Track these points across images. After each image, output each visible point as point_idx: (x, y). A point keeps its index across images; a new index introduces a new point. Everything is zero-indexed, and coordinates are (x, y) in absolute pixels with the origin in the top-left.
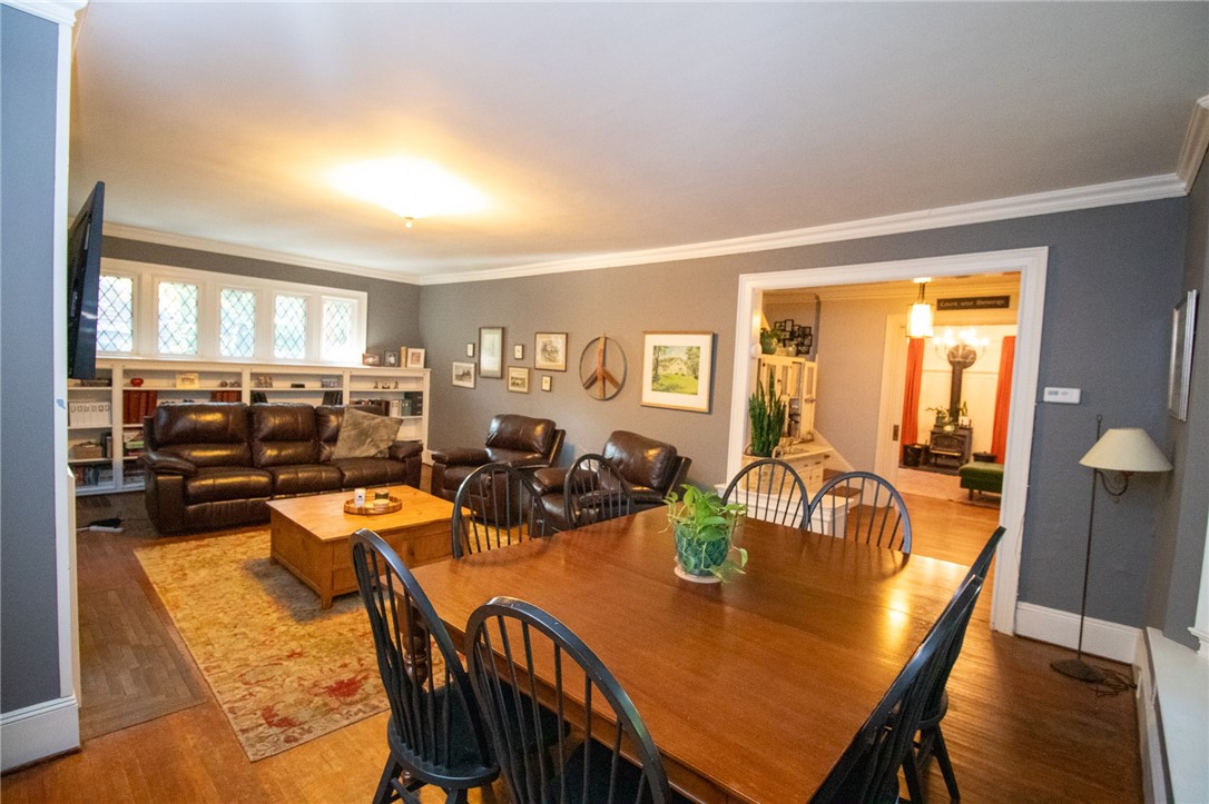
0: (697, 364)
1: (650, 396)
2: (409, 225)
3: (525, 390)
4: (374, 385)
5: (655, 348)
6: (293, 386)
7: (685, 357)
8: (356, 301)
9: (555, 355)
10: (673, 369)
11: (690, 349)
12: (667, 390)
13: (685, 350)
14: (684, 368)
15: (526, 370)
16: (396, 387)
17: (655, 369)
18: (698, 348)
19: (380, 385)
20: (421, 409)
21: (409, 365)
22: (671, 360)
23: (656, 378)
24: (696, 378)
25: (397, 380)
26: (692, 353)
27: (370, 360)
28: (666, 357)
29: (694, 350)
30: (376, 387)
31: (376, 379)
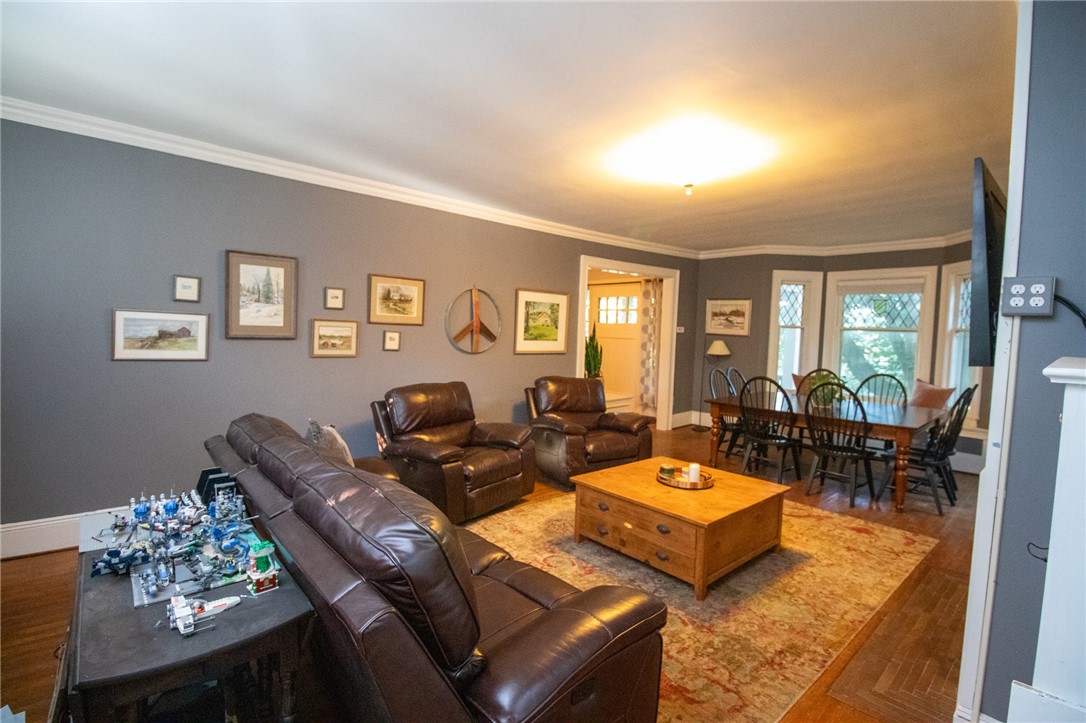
0: (557, 317)
1: (523, 345)
3: (352, 352)
5: (527, 303)
7: (549, 312)
9: (406, 306)
10: (541, 320)
11: (552, 305)
12: (536, 338)
13: (548, 307)
14: (549, 321)
15: (354, 325)
17: (527, 321)
18: (558, 305)
22: (540, 313)
23: (527, 329)
24: (557, 328)
26: (554, 308)
28: (535, 311)
29: (555, 307)
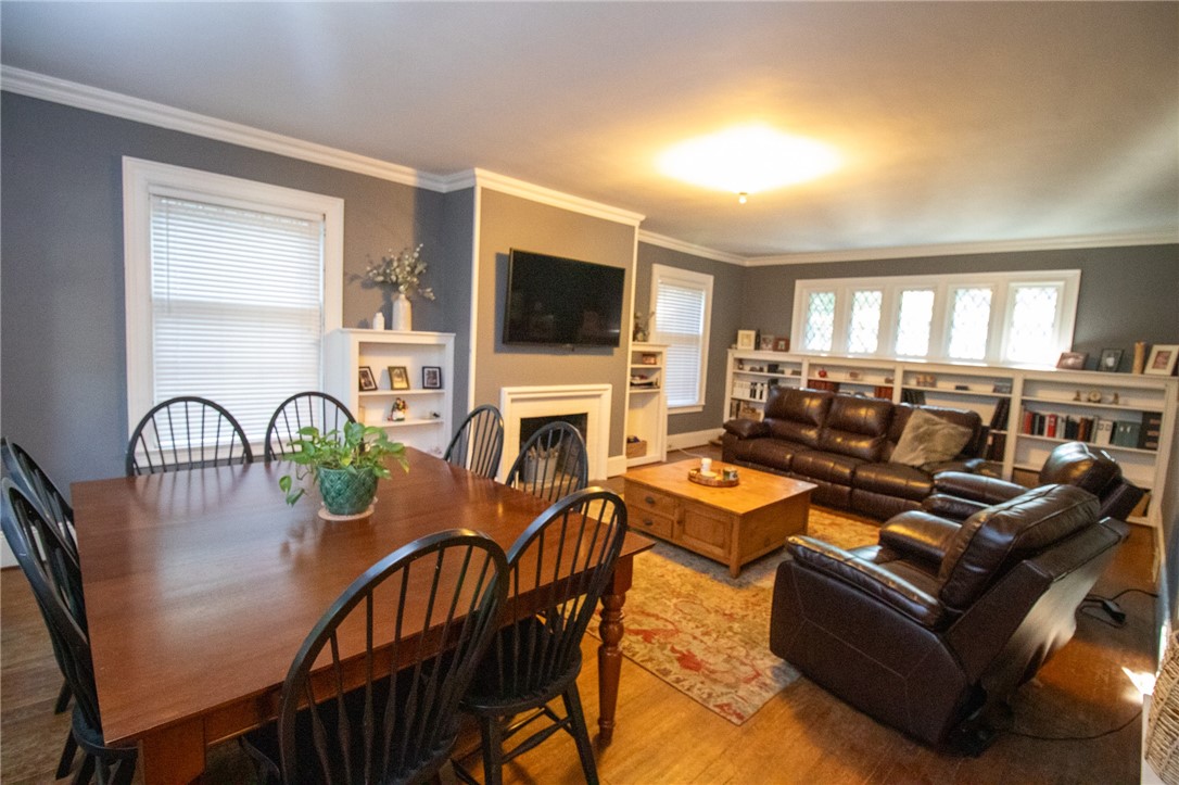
2: (743, 200)
4: (1074, 395)
6: (958, 388)
8: (1061, 284)
16: (1116, 401)
19: (1084, 396)
20: (1155, 439)
21: (1149, 370)
25: (1117, 392)
27: (1070, 361)
30: (1077, 399)
31: (1078, 387)
